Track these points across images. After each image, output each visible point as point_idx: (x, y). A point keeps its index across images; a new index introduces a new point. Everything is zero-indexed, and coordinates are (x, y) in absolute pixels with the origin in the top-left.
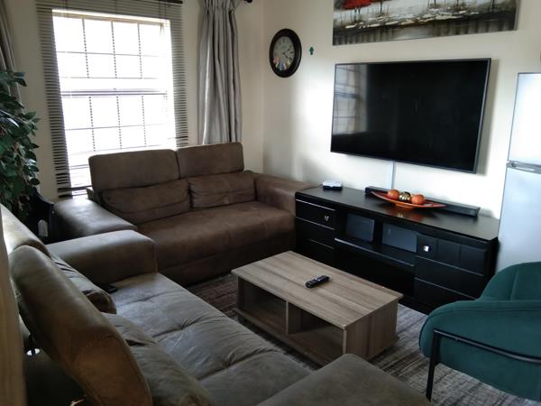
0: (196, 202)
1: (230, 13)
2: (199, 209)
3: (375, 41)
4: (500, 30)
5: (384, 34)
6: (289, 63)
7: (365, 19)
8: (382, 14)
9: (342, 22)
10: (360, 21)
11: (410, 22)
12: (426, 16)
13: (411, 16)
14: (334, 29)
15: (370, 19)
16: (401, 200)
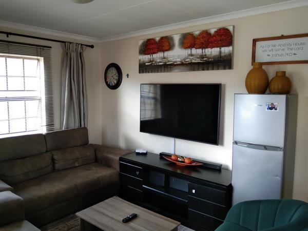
0: (57, 166)
1: (80, 54)
2: (59, 170)
3: (161, 72)
4: (225, 69)
5: (166, 69)
6: (115, 82)
7: (156, 60)
8: (164, 58)
9: (143, 61)
10: (153, 61)
11: (179, 63)
12: (187, 60)
13: (179, 60)
14: (139, 65)
15: (158, 60)
16: (179, 161)
